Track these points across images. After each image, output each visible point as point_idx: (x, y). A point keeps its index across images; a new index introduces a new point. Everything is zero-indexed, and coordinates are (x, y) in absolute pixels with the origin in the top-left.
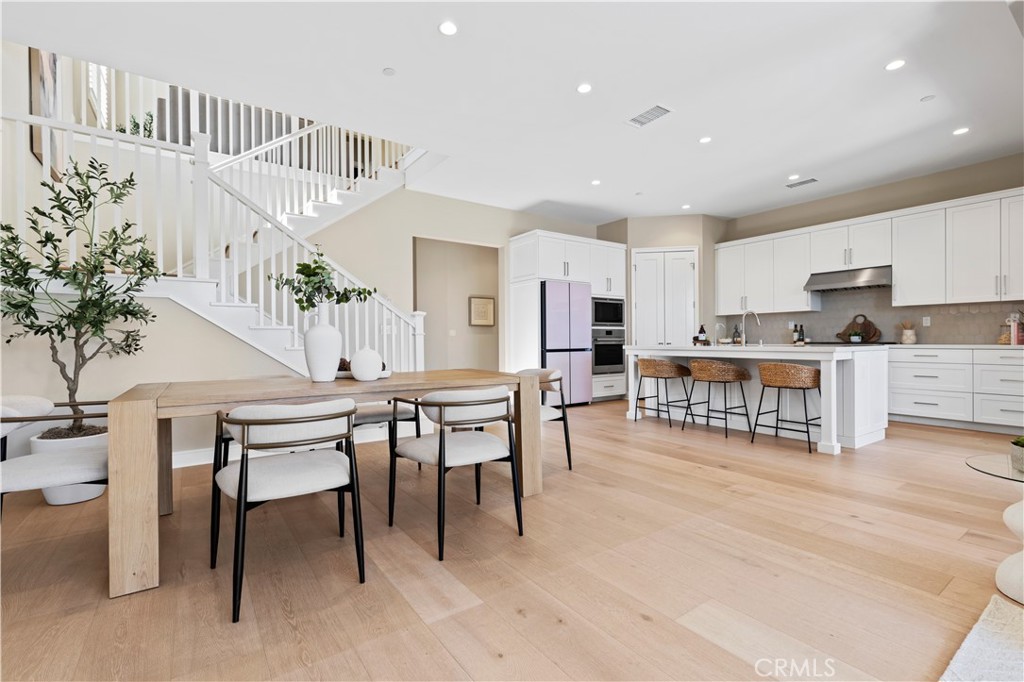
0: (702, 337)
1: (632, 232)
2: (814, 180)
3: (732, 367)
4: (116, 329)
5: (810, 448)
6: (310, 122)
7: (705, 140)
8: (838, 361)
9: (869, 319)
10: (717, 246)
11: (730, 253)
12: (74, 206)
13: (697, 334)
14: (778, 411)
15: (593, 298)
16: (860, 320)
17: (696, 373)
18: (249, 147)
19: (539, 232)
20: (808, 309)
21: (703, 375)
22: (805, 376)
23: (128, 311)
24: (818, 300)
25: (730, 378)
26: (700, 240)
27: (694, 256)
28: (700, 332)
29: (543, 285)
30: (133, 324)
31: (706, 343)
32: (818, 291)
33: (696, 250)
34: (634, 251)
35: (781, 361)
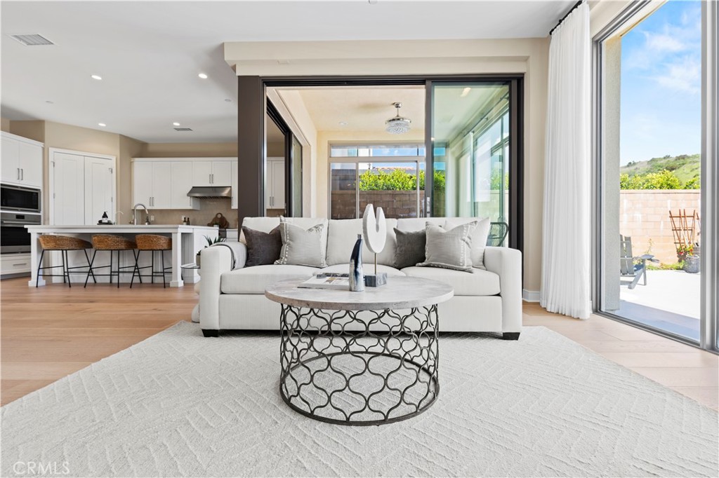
0: (105, 220)
1: (50, 133)
2: (189, 129)
3: (124, 239)
5: (165, 285)
8: (182, 233)
9: (224, 215)
10: (133, 160)
11: (142, 166)
13: (101, 219)
14: (152, 266)
15: (2, 185)
16: (219, 216)
17: (96, 246)
20: (191, 208)
21: (103, 246)
22: (163, 242)
24: (198, 202)
25: (123, 247)
26: (118, 152)
27: (112, 162)
28: (103, 217)
31: (109, 223)
32: (197, 197)
33: (114, 159)
34: (51, 150)
35: (156, 234)
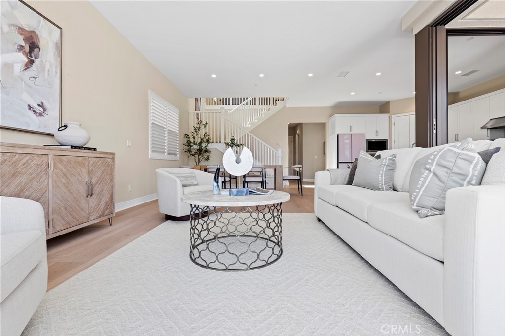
1: (392, 107)
4: (205, 155)
6: (247, 98)
7: (379, 74)
12: (197, 130)
15: (367, 140)
18: (241, 103)
19: (336, 115)
23: (206, 151)
29: (338, 135)
30: (207, 154)
34: (393, 116)
